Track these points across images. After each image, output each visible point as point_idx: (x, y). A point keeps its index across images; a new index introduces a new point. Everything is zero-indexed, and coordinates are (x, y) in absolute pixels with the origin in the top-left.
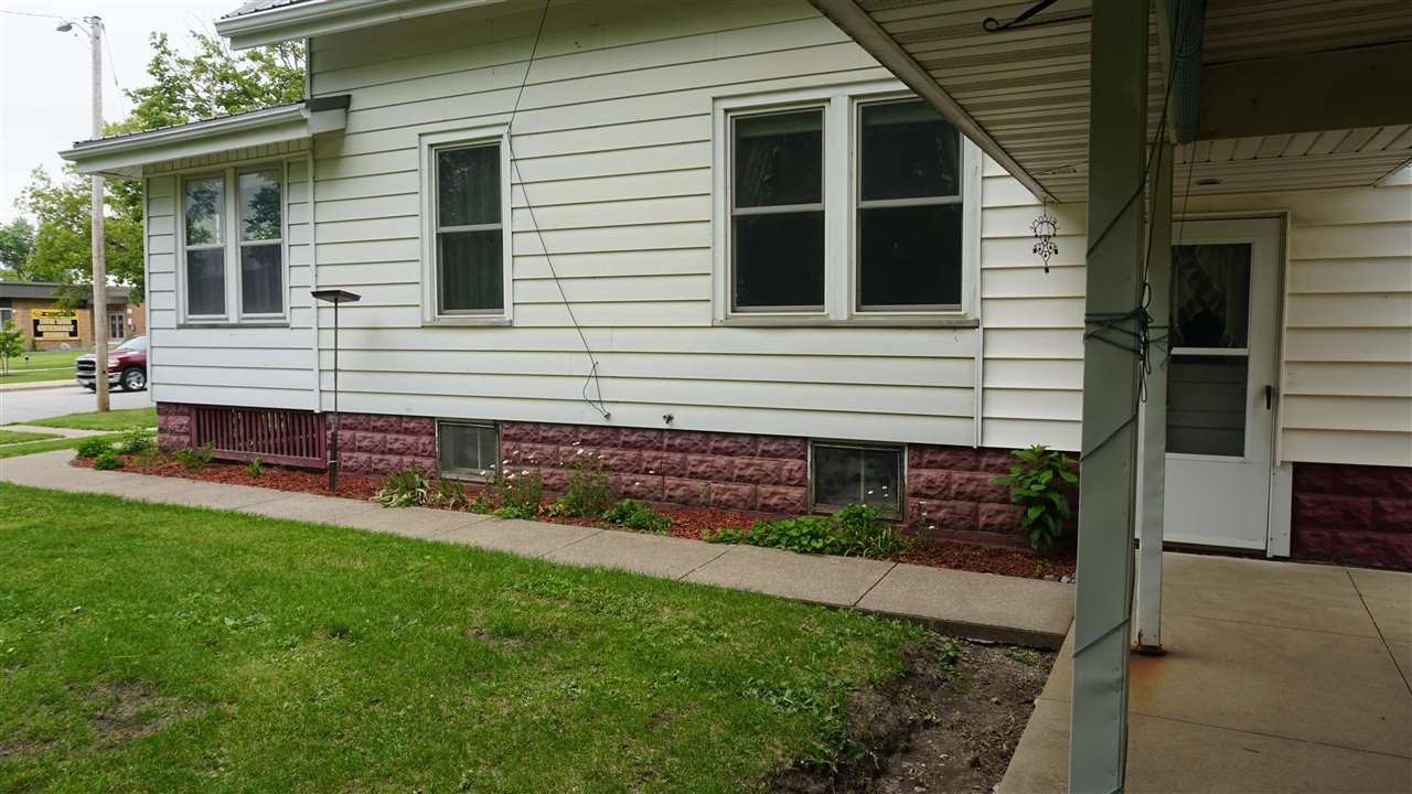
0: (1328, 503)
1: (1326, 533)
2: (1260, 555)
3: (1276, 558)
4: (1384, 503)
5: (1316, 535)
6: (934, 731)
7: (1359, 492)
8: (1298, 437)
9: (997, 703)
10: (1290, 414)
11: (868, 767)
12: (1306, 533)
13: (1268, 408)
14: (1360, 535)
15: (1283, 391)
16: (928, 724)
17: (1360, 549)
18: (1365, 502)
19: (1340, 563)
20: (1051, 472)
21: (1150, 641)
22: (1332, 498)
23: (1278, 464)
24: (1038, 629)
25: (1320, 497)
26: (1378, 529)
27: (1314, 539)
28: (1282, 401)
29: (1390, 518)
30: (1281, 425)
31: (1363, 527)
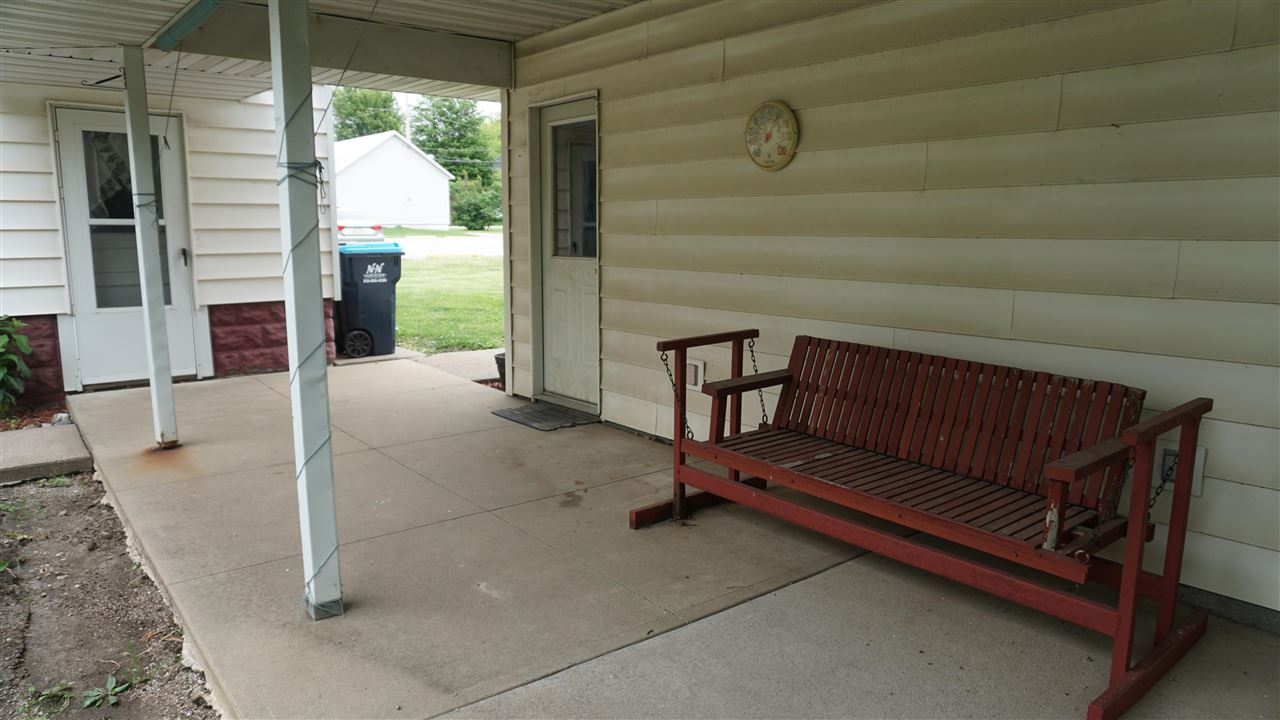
0: (234, 332)
1: (235, 354)
2: (193, 378)
3: (205, 379)
4: (269, 327)
5: (228, 357)
6: (30, 545)
7: (252, 321)
8: (209, 286)
9: (66, 515)
10: (202, 269)
11: (5, 578)
12: (223, 356)
13: (186, 265)
14: (257, 352)
15: (195, 251)
16: (23, 542)
17: (258, 362)
18: (256, 329)
19: (246, 373)
20: (6, 336)
21: (170, 438)
22: (237, 328)
23: (197, 307)
24: (64, 459)
25: (228, 329)
26: (267, 346)
27: (228, 360)
28: (195, 260)
29: (273, 337)
30: (196, 278)
31: (257, 346)
